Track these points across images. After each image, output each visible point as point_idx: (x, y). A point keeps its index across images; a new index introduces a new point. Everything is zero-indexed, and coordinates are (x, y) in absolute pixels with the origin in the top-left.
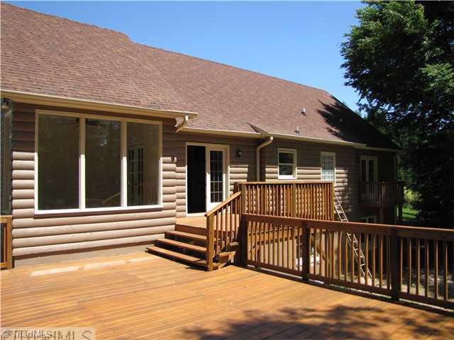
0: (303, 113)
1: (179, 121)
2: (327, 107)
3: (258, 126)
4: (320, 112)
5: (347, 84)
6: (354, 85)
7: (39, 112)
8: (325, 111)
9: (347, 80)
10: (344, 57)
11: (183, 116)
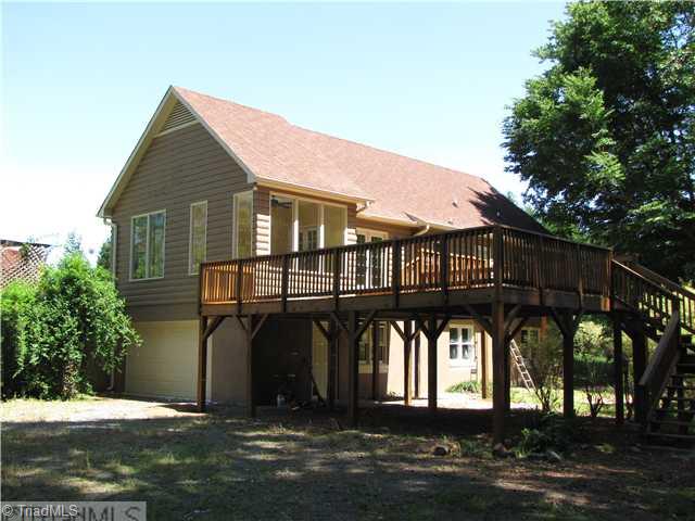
0: (454, 204)
1: (360, 206)
2: (481, 196)
3: (415, 215)
4: (472, 202)
5: (507, 170)
6: (516, 170)
7: (272, 193)
8: (479, 201)
9: (508, 164)
10: (505, 136)
11: (364, 202)
